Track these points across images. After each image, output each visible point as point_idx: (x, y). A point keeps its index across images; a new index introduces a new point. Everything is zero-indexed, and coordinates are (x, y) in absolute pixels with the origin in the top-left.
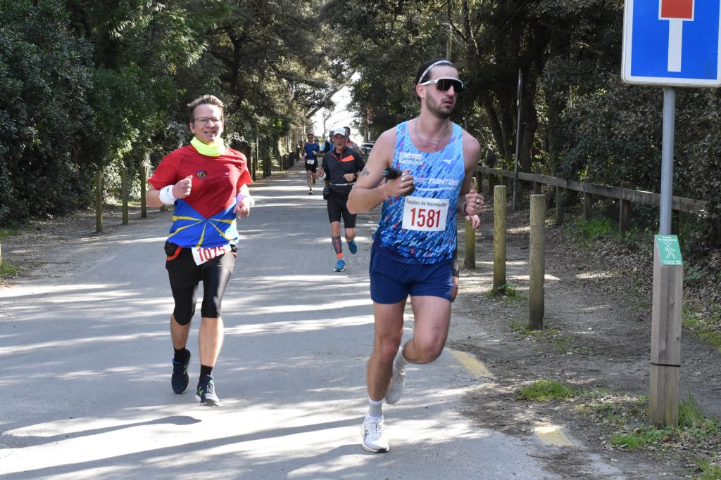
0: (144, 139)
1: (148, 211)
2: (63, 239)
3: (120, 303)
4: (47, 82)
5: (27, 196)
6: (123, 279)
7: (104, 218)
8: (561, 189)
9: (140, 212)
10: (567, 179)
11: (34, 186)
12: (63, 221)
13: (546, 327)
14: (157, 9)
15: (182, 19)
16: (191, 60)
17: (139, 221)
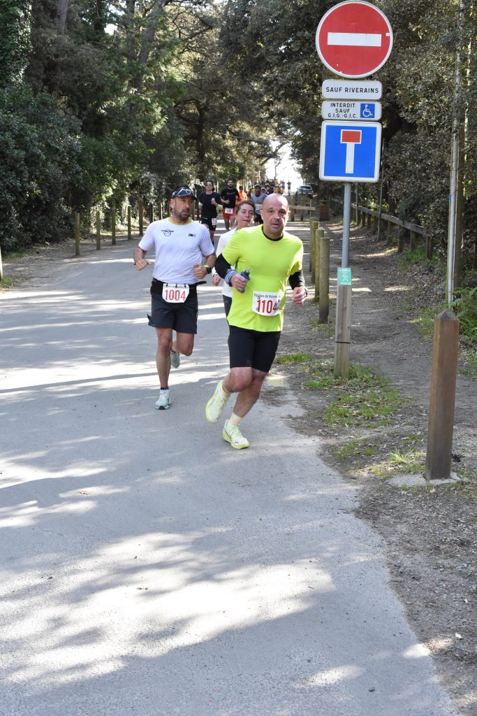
0: (123, 186)
1: (117, 240)
2: (52, 260)
3: (72, 304)
4: (42, 151)
5: (30, 230)
6: (80, 288)
7: (82, 244)
8: (400, 226)
9: (111, 240)
10: (403, 220)
11: (36, 222)
12: (57, 247)
13: (331, 322)
14: (131, 92)
15: (149, 99)
16: (155, 129)
17: (109, 247)
